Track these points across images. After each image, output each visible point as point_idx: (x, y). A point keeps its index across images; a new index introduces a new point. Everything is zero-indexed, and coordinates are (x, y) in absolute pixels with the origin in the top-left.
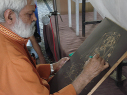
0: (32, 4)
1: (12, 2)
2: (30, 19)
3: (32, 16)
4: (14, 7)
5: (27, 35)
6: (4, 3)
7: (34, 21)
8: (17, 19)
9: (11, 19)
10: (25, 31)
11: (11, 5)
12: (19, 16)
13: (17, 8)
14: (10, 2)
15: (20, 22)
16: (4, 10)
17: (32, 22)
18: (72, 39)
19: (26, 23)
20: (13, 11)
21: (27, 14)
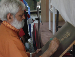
0: (22, 10)
1: (11, 10)
2: (21, 18)
3: (22, 17)
4: (12, 12)
5: (20, 27)
6: (7, 10)
7: (23, 19)
8: (14, 19)
9: (11, 19)
10: (18, 25)
11: (11, 11)
12: (15, 17)
13: (14, 13)
14: (10, 9)
15: (16, 20)
16: (7, 14)
17: (22, 20)
18: (50, 37)
19: (19, 21)
20: (11, 14)
21: (20, 15)
